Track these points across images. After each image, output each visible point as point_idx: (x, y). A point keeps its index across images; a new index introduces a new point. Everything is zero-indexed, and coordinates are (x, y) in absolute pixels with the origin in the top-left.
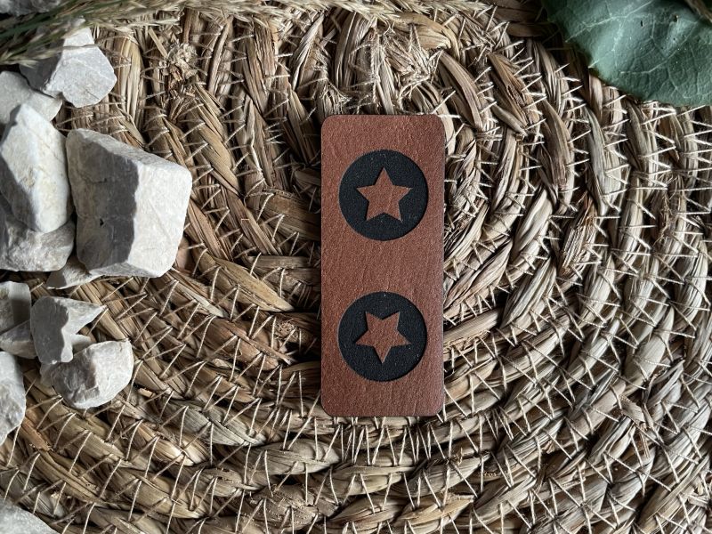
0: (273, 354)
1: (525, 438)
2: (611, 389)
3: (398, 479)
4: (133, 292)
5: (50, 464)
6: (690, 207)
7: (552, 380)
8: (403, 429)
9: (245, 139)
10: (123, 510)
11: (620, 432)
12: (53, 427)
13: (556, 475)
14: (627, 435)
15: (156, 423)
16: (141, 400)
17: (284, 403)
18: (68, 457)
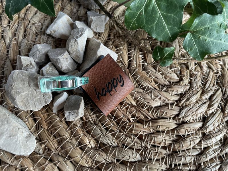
0: (127, 116)
1: (208, 168)
5: (45, 133)
7: (219, 150)
8: (165, 155)
9: (133, 54)
10: (63, 156)
12: (50, 121)
15: (84, 130)
17: (127, 134)
18: (51, 134)
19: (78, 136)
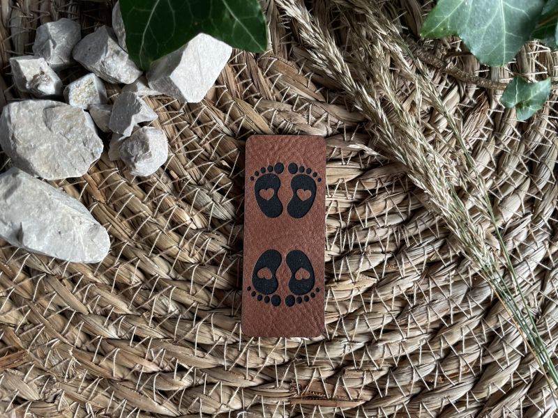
1: (418, 246)
2: (480, 224)
3: (329, 260)
4: (175, 109)
5: (104, 211)
6: (551, 113)
8: (337, 229)
12: (109, 187)
13: (434, 275)
15: (177, 197)
16: (170, 181)
18: (115, 210)
19: (167, 211)
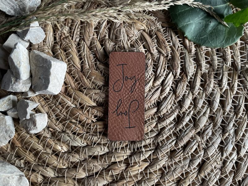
0: (90, 119)
1: (165, 145)
2: (191, 131)
3: (126, 157)
4: (48, 99)
5: (21, 151)
6: (215, 77)
7: (173, 128)
8: (128, 142)
9: (83, 55)
10: (42, 165)
11: (193, 144)
12: (22, 139)
13: (174, 157)
14: (195, 145)
15: (54, 139)
16: (50, 132)
17: (93, 134)
18: (26, 149)
19: (50, 147)
